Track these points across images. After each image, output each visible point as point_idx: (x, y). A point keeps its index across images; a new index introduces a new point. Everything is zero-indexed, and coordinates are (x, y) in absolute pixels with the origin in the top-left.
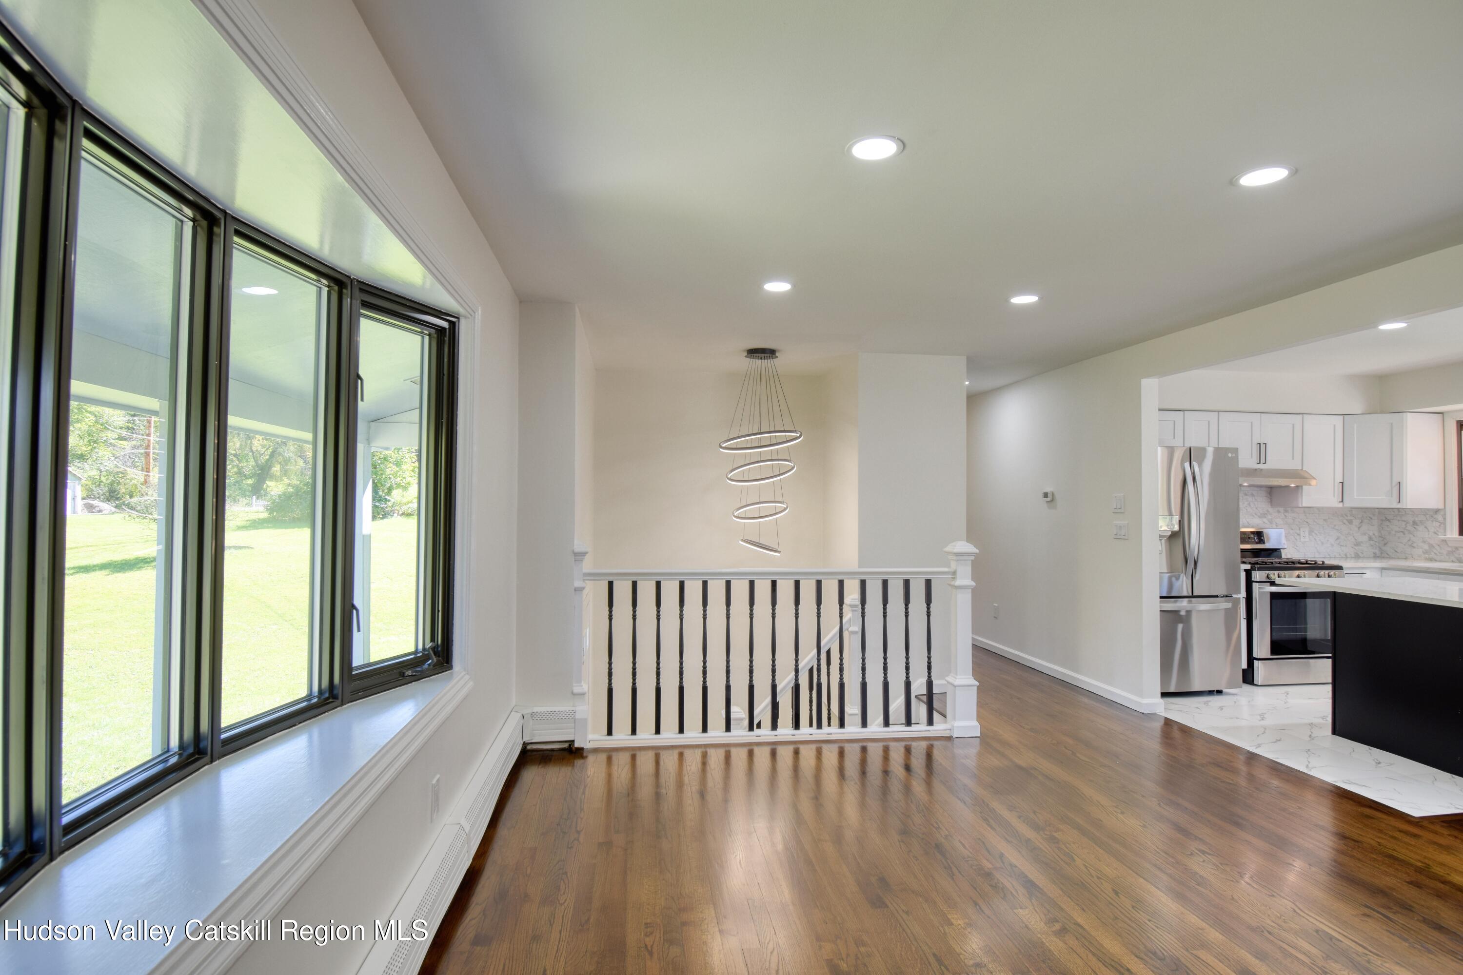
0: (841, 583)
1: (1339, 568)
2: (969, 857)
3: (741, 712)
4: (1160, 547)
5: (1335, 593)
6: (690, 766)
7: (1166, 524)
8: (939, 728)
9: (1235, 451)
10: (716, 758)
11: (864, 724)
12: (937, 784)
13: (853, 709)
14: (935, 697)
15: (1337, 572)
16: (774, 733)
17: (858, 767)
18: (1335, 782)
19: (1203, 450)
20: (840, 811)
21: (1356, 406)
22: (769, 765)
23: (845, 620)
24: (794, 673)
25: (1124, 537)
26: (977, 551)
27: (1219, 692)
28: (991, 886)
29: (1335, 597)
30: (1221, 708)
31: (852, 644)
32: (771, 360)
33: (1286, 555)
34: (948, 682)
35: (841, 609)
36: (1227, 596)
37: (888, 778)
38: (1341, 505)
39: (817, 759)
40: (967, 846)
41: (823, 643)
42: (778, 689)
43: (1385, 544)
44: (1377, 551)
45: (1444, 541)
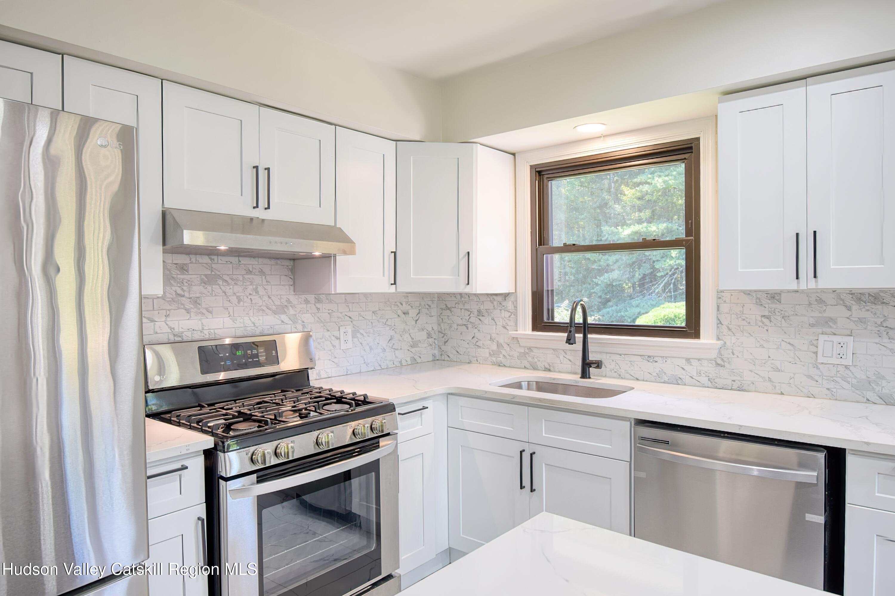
38: (393, 289)
43: (445, 342)
44: (436, 352)
45: (515, 339)
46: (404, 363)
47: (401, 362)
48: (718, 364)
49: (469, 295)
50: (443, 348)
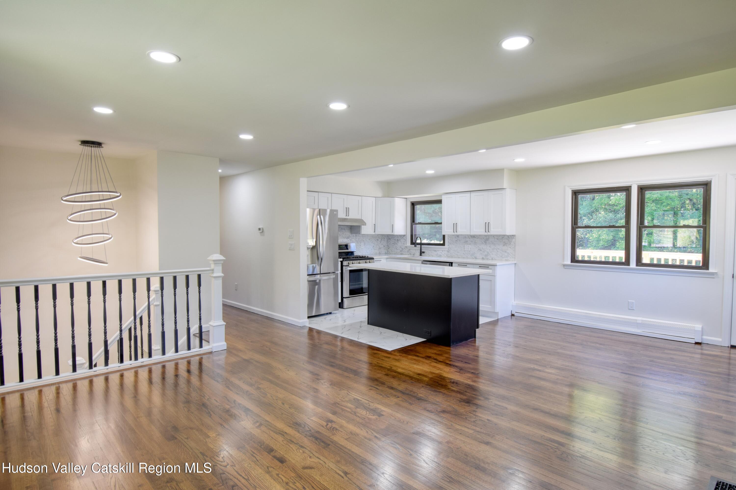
0: (148, 280)
1: (373, 259)
2: (219, 405)
3: (82, 360)
4: (308, 253)
5: (369, 269)
6: (48, 396)
7: (312, 243)
8: (206, 348)
9: (337, 211)
10: (66, 390)
11: (164, 353)
12: (204, 376)
13: (156, 346)
14: (203, 334)
15: (372, 260)
16: (107, 367)
17: (160, 376)
18: (366, 342)
19: (325, 211)
20: (150, 400)
21: (380, 194)
22: (104, 386)
23: (151, 299)
24: (119, 332)
25: (293, 249)
26: (224, 258)
27: (330, 313)
28: (229, 415)
29: (369, 271)
30: (330, 320)
31: (155, 312)
32: (99, 148)
33: (356, 254)
34: (210, 325)
35: (149, 294)
36: (333, 273)
37: (178, 378)
38: (374, 233)
39: (135, 377)
40: (218, 401)
41: (137, 313)
42: (109, 342)
43: (389, 248)
44: (386, 251)
45: (406, 247)
46: (377, 253)
47: (376, 253)
48: (448, 252)
49: (393, 235)
50: (388, 250)
